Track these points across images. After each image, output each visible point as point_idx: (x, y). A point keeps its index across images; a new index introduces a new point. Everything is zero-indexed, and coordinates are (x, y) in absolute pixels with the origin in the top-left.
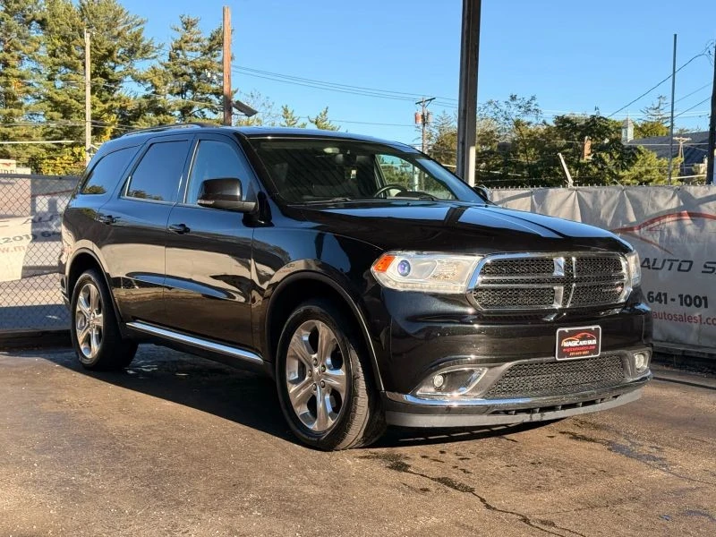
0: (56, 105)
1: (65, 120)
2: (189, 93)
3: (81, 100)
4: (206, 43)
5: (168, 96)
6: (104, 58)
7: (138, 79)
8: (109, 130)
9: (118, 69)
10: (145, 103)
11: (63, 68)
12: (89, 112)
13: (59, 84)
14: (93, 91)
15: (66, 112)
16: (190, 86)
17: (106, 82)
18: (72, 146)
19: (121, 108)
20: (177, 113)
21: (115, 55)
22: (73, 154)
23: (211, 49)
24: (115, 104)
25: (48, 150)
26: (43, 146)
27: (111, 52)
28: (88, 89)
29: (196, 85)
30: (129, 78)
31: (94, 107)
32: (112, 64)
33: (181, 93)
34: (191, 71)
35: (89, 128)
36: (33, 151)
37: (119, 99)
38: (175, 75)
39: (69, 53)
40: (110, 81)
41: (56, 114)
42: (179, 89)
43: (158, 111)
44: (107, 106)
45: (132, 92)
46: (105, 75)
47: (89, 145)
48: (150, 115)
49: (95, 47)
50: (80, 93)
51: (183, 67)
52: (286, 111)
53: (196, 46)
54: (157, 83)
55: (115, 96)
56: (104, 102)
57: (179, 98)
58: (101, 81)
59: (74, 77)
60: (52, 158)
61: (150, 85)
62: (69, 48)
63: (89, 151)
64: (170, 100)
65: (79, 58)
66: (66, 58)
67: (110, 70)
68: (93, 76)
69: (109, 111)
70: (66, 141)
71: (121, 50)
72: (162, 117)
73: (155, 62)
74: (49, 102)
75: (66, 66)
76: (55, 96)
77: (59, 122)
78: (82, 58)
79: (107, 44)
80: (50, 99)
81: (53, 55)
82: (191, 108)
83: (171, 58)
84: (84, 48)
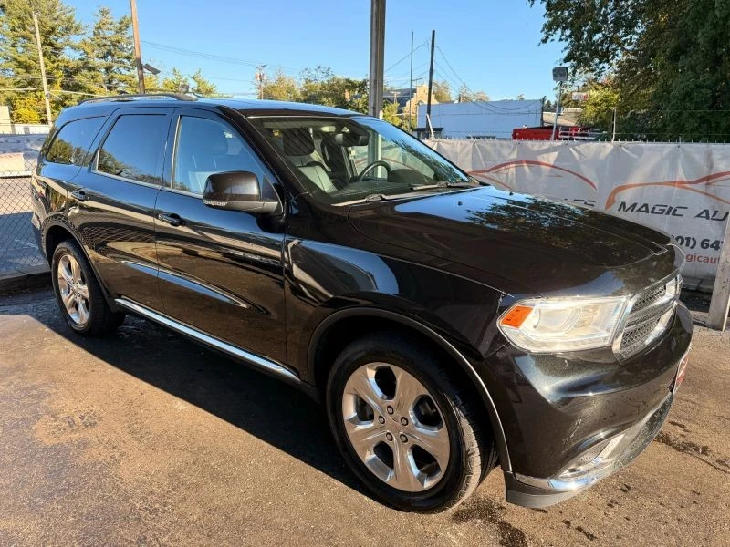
0: (20, 65)
1: (28, 75)
2: (109, 57)
3: (37, 61)
4: (118, 25)
5: (96, 59)
6: (50, 33)
7: (73, 48)
8: (59, 81)
9: (60, 41)
10: (81, 63)
11: (21, 39)
12: (43, 69)
13: (20, 50)
14: (44, 55)
15: (28, 69)
16: (109, 53)
17: (52, 50)
18: (35, 91)
19: (65, 66)
20: (103, 70)
21: (57, 31)
22: (36, 96)
23: (120, 29)
24: (61, 64)
25: (19, 94)
26: (15, 92)
27: (53, 29)
28: (41, 53)
29: (113, 52)
30: (68, 47)
31: (46, 66)
32: (55, 37)
33: (104, 57)
34: (109, 43)
35: (45, 80)
36: (9, 94)
37: (63, 61)
38: (99, 45)
39: (24, 29)
40: (55, 49)
41: (20, 70)
42: (102, 55)
43: (90, 69)
44: (55, 65)
45: (70, 56)
46: (51, 45)
47: (46, 91)
48: (85, 72)
49: (42, 25)
50: (36, 56)
51: (104, 41)
52: (175, 71)
53: (110, 27)
54: (87, 50)
55: (60, 58)
56: (53, 62)
57: (103, 61)
58: (50, 49)
59: (30, 45)
60: (22, 99)
61: (82, 52)
62: (24, 25)
63: (47, 96)
64: (97, 62)
65: (32, 33)
66: (21, 32)
67: (54, 41)
68: (43, 45)
69: (58, 68)
70: (30, 88)
71: (61, 28)
72: (93, 73)
73: (85, 37)
74: (15, 62)
75: (24, 38)
76: (18, 58)
77: (23, 75)
78: (34, 33)
79: (51, 24)
80: (15, 60)
81: (13, 30)
82: (112, 67)
83: (95, 34)
84: (34, 25)
